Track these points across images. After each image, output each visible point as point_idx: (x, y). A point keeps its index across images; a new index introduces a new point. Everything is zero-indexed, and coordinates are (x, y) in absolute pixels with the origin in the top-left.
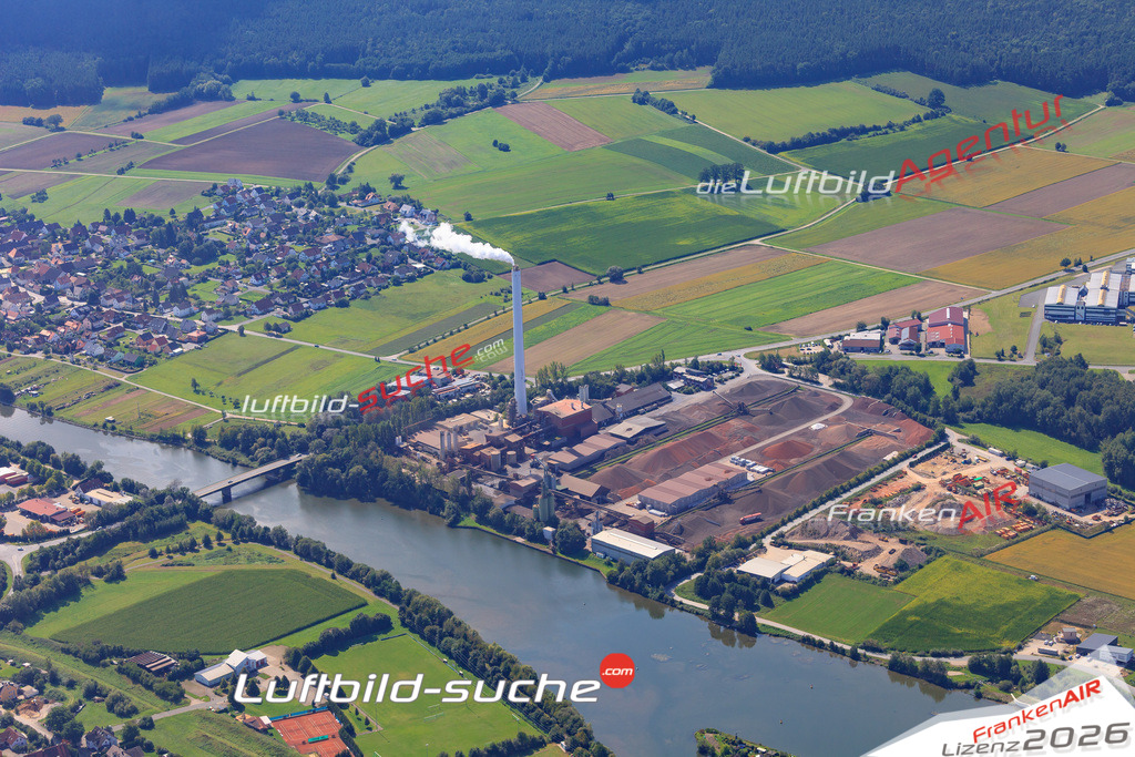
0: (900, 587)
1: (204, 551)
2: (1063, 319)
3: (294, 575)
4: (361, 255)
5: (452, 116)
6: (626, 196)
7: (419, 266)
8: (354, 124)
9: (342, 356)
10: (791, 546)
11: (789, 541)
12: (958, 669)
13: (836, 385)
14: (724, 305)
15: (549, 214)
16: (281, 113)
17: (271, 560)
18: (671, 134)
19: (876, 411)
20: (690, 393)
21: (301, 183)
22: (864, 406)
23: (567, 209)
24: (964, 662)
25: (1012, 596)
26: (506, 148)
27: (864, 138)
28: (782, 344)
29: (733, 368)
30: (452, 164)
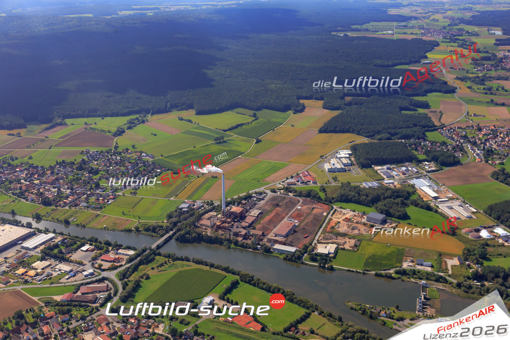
0: (359, 252)
1: (166, 266)
2: (333, 172)
3: (198, 270)
4: (140, 169)
5: (134, 127)
6: (198, 146)
7: (159, 171)
8: (109, 131)
9: (158, 199)
10: (323, 243)
11: (321, 241)
12: (393, 274)
13: (294, 195)
14: (247, 175)
15: (182, 153)
16: (85, 128)
17: (188, 266)
18: (195, 128)
19: (310, 202)
20: (259, 201)
21: (108, 149)
22: (306, 200)
23: (186, 151)
24: (392, 271)
25: (389, 251)
26: (156, 135)
27: (244, 127)
28: (271, 185)
29: (265, 193)
30: (144, 140)
